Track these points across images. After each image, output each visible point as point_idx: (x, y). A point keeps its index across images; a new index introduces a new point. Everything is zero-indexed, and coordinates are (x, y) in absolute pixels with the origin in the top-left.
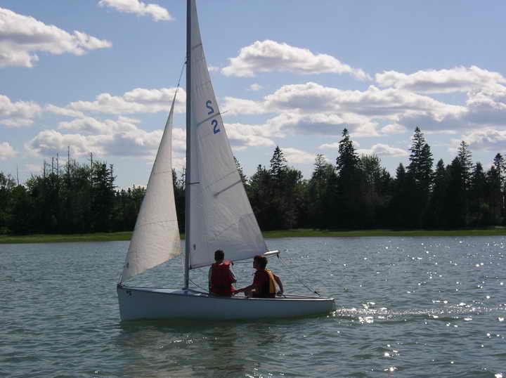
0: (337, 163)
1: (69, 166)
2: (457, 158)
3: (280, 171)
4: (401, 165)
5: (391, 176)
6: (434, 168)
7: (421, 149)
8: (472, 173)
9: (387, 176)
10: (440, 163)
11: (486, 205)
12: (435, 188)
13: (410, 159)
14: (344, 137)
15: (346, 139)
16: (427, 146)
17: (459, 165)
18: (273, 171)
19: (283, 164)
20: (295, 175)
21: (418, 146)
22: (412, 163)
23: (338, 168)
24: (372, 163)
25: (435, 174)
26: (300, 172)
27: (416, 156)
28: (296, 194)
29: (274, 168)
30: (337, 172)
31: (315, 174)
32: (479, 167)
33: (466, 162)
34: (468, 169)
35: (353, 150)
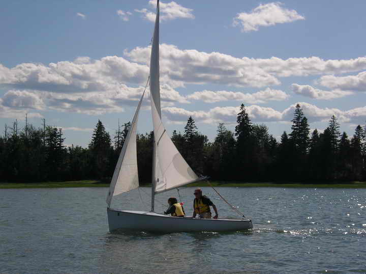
0: (236, 130)
1: (27, 129)
2: (328, 128)
3: (192, 136)
4: (285, 133)
5: (277, 141)
6: (310, 136)
7: (300, 121)
8: (340, 140)
9: (274, 141)
10: (315, 132)
11: (350, 166)
12: (311, 151)
13: (292, 128)
14: (242, 111)
15: (243, 112)
16: (305, 118)
17: (329, 134)
18: (187, 136)
19: (194, 130)
20: (203, 139)
21: (298, 118)
22: (293, 132)
23: (236, 134)
24: (262, 131)
25: (311, 140)
26: (206, 136)
27: (296, 126)
28: (204, 154)
29: (187, 133)
30: (235, 138)
31: (217, 138)
32: (345, 135)
33: (335, 132)
34: (337, 137)
35: (248, 121)
